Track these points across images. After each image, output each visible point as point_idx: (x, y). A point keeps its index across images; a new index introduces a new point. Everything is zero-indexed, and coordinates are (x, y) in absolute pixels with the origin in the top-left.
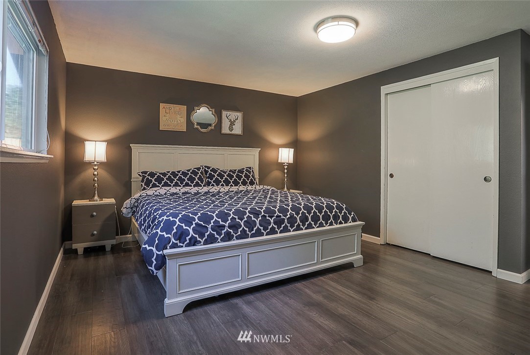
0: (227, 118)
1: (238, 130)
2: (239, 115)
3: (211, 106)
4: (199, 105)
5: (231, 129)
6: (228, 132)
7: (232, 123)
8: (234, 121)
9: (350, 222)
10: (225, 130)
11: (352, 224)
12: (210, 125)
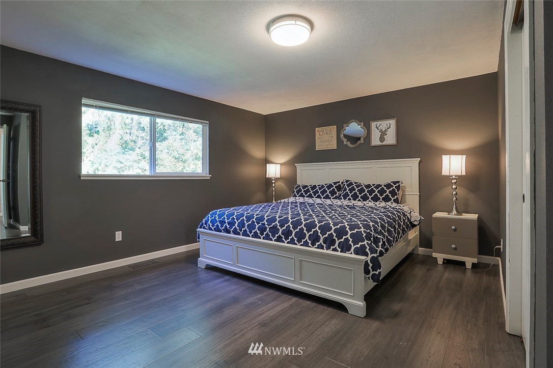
0: (378, 129)
1: (391, 139)
2: (392, 122)
3: (359, 121)
4: (347, 122)
5: (382, 139)
6: (379, 143)
7: (383, 134)
8: (386, 130)
9: (351, 253)
10: (375, 141)
11: (354, 256)
12: (359, 139)
